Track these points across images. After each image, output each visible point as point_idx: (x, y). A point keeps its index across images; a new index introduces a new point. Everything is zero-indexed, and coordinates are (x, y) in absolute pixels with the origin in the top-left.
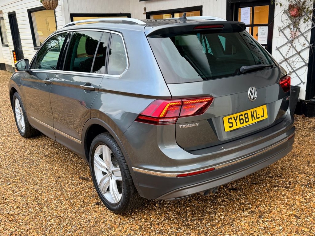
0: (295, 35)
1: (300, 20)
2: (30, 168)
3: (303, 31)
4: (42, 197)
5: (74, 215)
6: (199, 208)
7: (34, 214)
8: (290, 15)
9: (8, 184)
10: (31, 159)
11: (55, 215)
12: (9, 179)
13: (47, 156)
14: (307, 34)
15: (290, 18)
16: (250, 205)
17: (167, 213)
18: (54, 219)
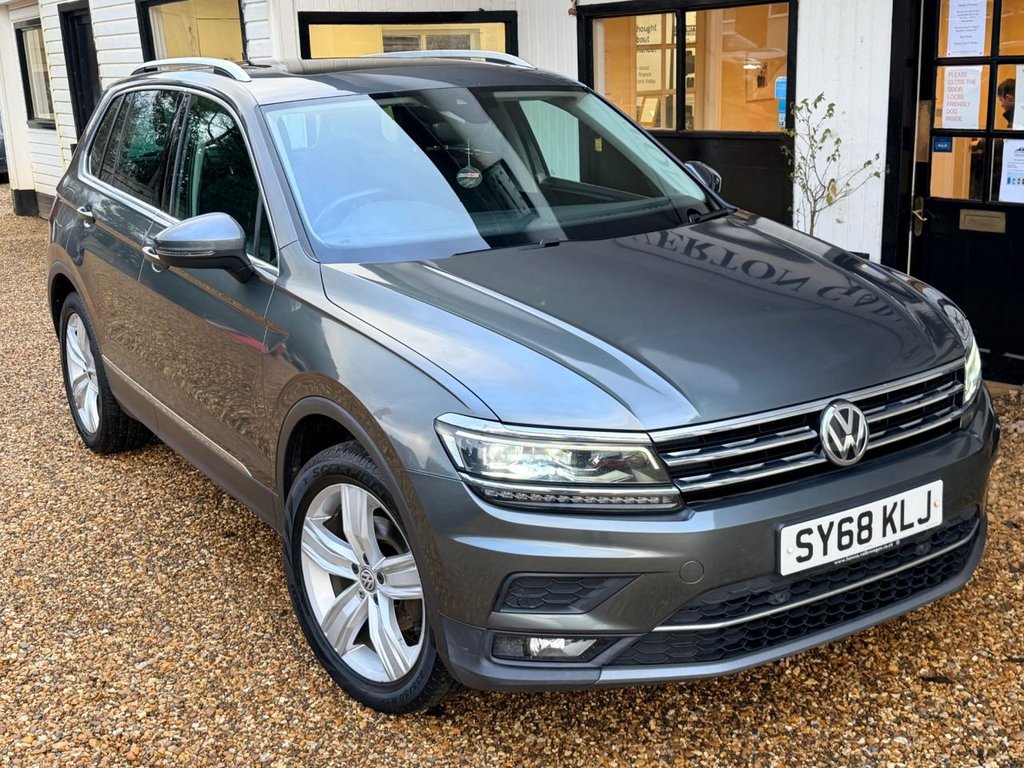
2: (175, 576)
4: (233, 681)
5: (355, 747)
6: (814, 742)
7: (212, 740)
9: (105, 631)
10: (178, 545)
11: (286, 744)
12: (106, 615)
13: (233, 534)
16: (1005, 739)
17: (695, 757)
18: (286, 760)
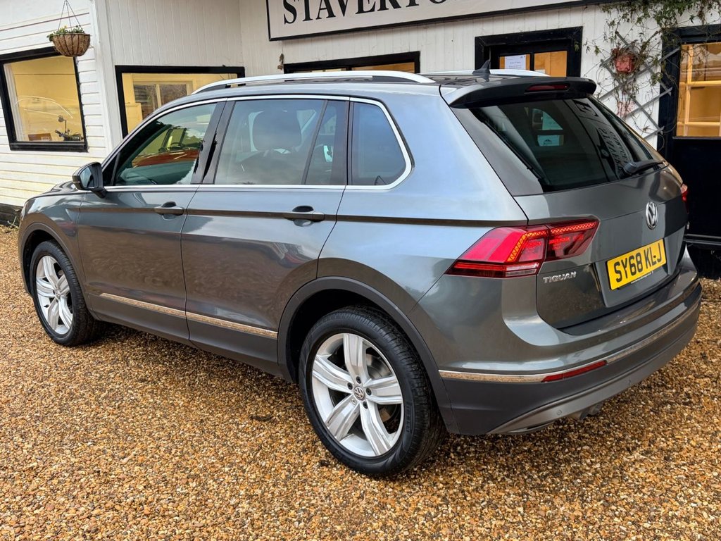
0: (626, 110)
1: (635, 80)
2: (118, 408)
3: (642, 102)
4: (190, 462)
5: (285, 489)
6: (541, 454)
7: (194, 497)
8: (614, 71)
9: (89, 443)
10: (111, 389)
11: (242, 492)
12: (85, 435)
13: (146, 380)
14: (651, 107)
15: (616, 76)
17: (484, 469)
18: (247, 501)
